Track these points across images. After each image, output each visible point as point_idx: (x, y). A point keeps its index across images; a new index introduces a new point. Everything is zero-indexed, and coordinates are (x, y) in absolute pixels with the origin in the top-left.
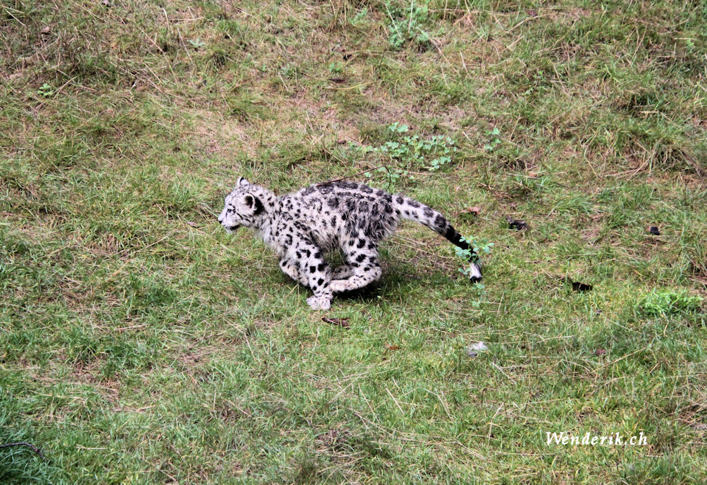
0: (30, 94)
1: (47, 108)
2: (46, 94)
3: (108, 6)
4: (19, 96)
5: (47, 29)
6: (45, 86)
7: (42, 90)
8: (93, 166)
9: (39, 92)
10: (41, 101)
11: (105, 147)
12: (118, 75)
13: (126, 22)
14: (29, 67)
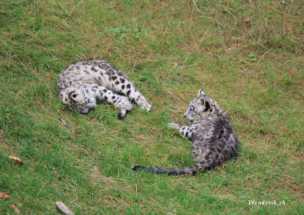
0: (242, 60)
1: (253, 68)
2: (252, 60)
3: (285, 5)
4: (235, 61)
5: (248, 19)
6: (251, 55)
7: (249, 57)
8: (287, 104)
9: (247, 58)
10: (249, 64)
11: (293, 93)
12: (297, 48)
13: (297, 14)
14: (239, 43)
